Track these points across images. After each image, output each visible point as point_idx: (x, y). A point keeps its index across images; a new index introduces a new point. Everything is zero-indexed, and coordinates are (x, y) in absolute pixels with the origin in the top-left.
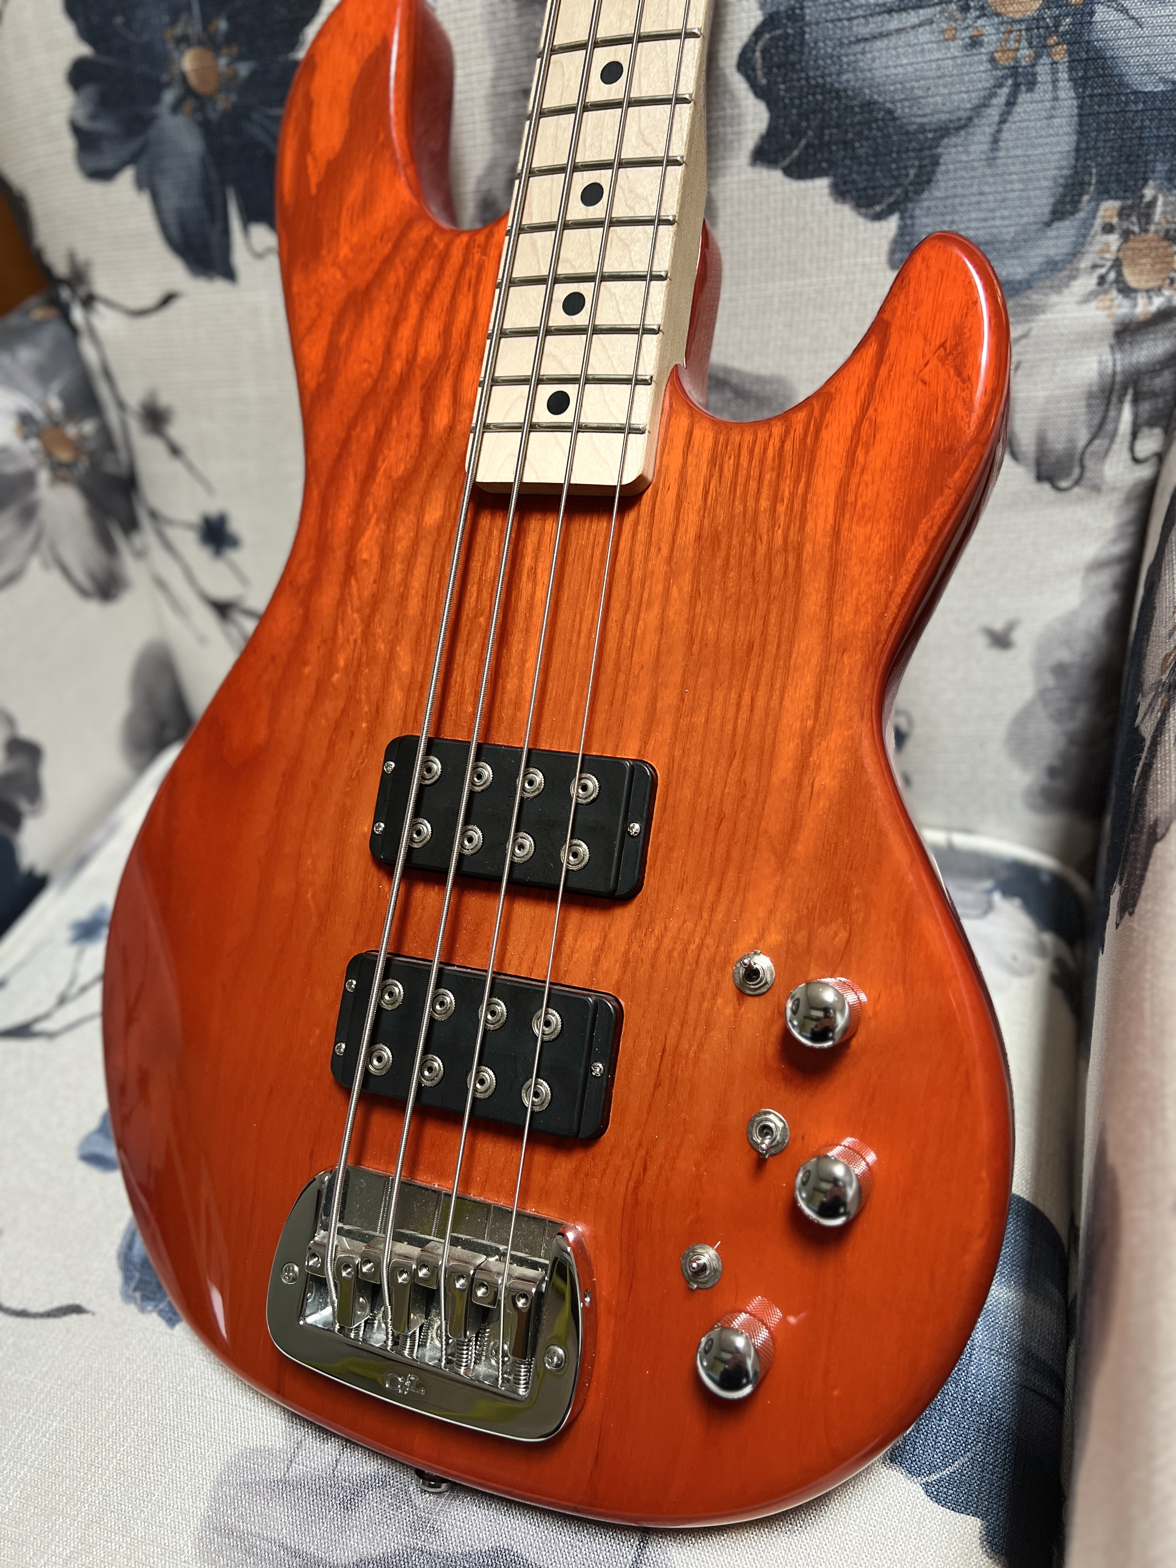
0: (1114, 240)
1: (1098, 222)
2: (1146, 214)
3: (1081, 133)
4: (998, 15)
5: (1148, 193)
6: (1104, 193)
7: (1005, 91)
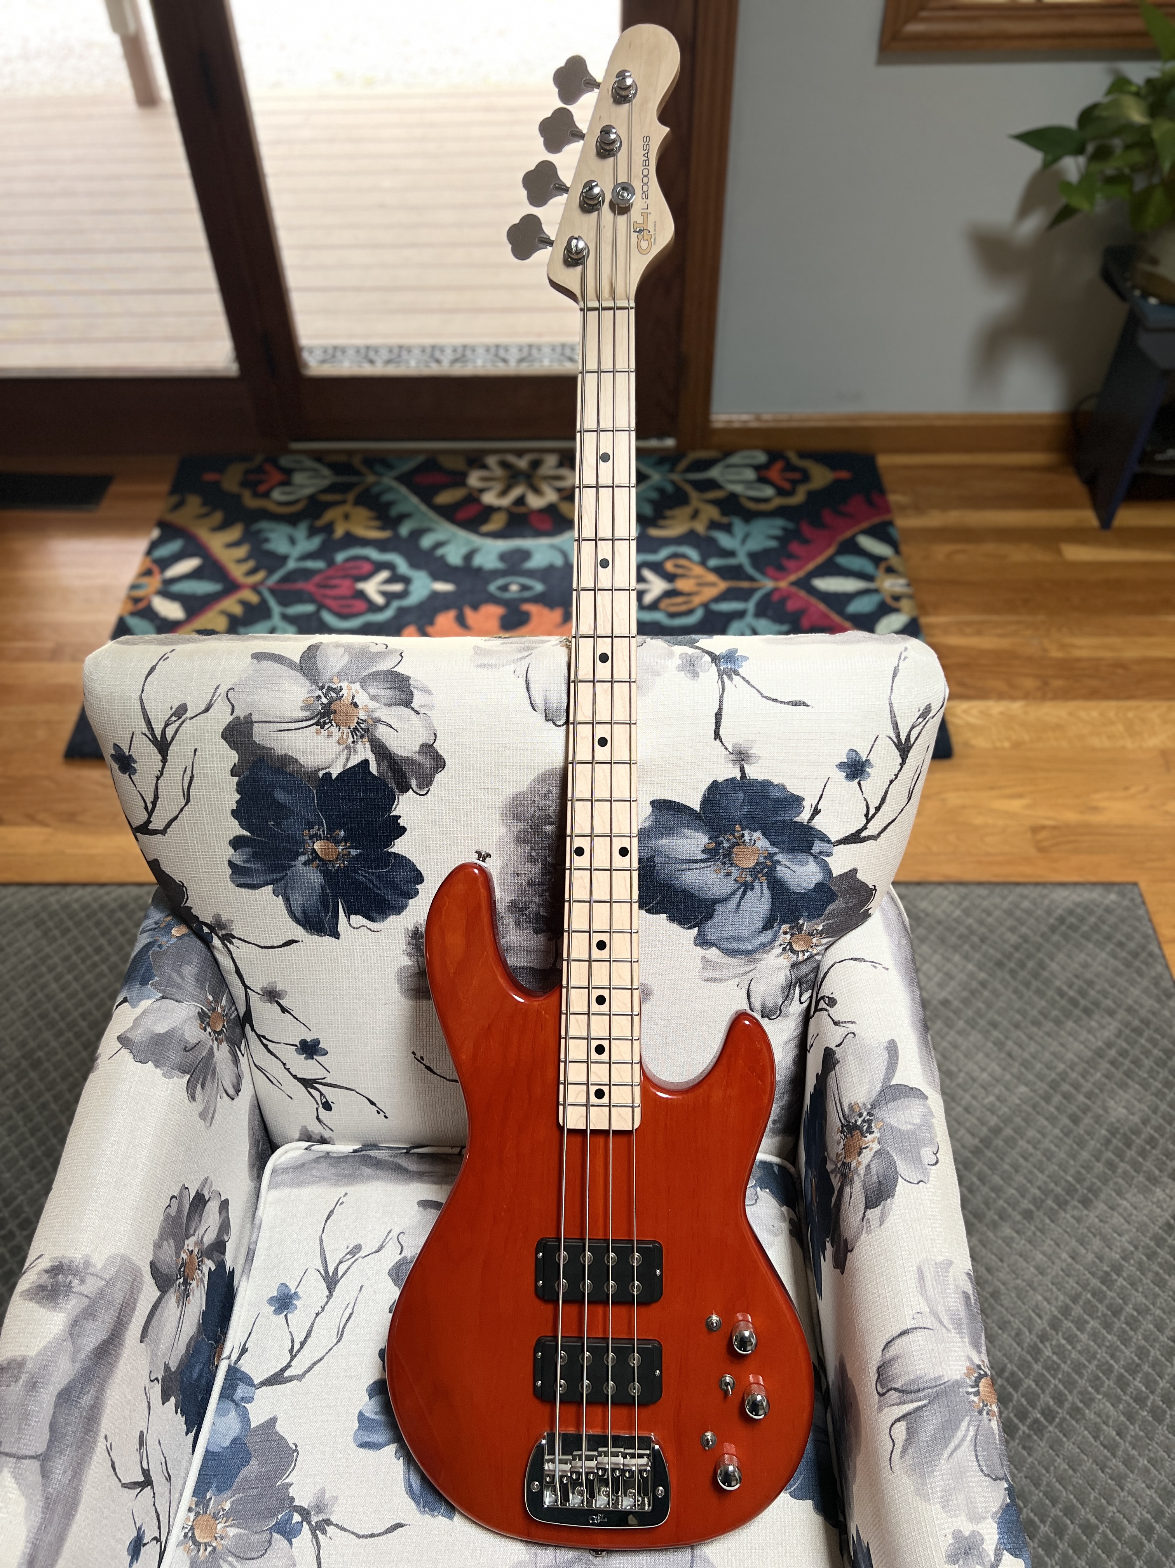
0: (788, 936)
1: (781, 931)
2: (800, 929)
3: (773, 903)
4: (736, 866)
5: (801, 922)
6: (783, 922)
7: (741, 891)
